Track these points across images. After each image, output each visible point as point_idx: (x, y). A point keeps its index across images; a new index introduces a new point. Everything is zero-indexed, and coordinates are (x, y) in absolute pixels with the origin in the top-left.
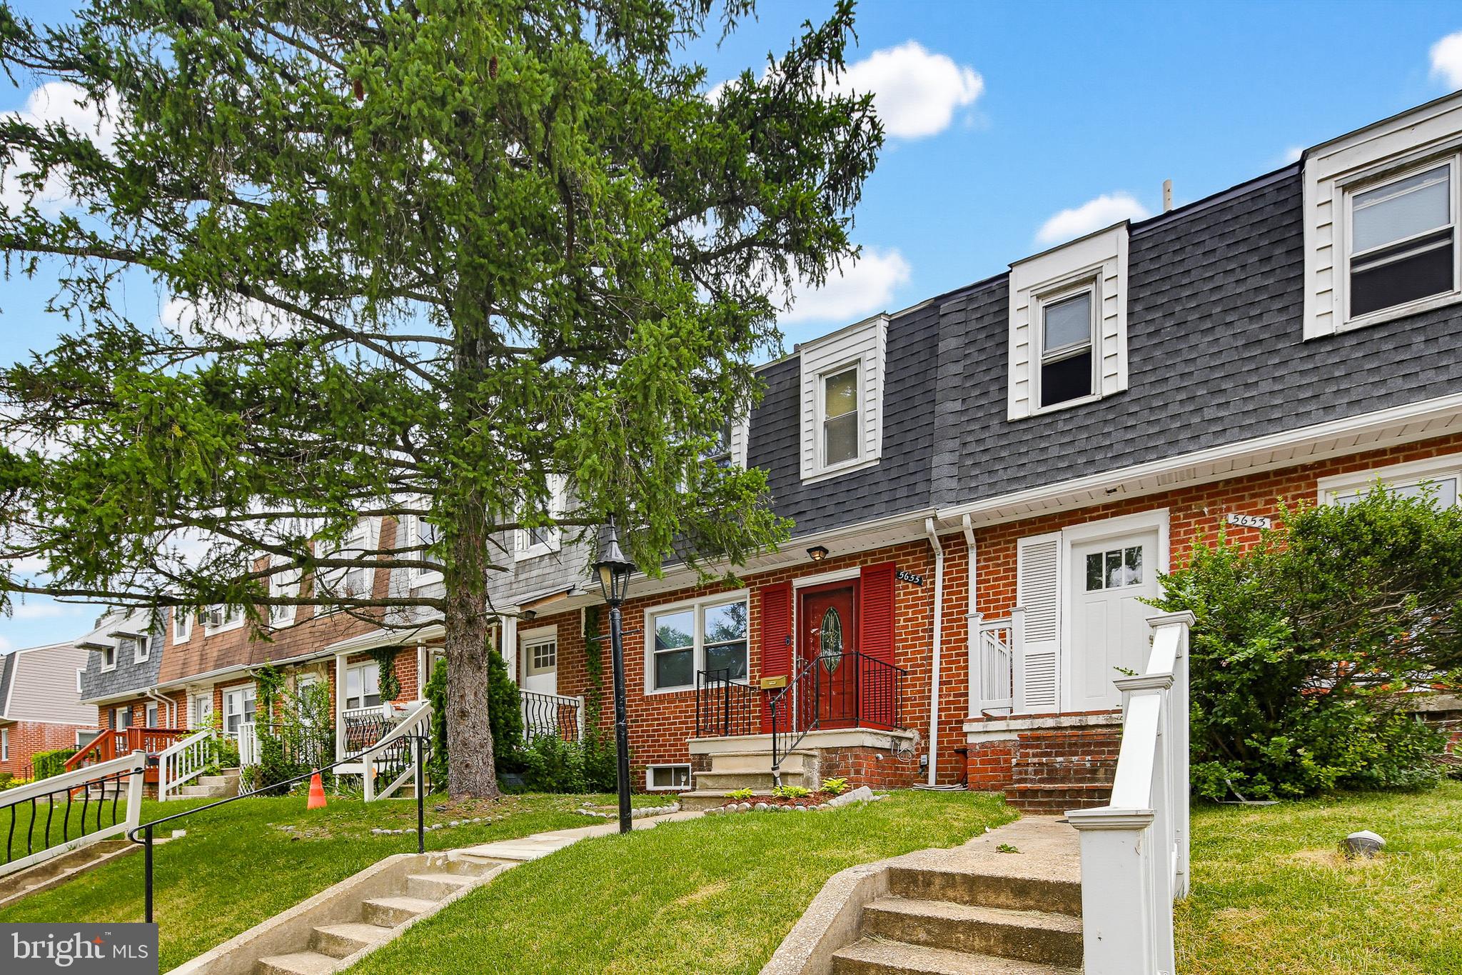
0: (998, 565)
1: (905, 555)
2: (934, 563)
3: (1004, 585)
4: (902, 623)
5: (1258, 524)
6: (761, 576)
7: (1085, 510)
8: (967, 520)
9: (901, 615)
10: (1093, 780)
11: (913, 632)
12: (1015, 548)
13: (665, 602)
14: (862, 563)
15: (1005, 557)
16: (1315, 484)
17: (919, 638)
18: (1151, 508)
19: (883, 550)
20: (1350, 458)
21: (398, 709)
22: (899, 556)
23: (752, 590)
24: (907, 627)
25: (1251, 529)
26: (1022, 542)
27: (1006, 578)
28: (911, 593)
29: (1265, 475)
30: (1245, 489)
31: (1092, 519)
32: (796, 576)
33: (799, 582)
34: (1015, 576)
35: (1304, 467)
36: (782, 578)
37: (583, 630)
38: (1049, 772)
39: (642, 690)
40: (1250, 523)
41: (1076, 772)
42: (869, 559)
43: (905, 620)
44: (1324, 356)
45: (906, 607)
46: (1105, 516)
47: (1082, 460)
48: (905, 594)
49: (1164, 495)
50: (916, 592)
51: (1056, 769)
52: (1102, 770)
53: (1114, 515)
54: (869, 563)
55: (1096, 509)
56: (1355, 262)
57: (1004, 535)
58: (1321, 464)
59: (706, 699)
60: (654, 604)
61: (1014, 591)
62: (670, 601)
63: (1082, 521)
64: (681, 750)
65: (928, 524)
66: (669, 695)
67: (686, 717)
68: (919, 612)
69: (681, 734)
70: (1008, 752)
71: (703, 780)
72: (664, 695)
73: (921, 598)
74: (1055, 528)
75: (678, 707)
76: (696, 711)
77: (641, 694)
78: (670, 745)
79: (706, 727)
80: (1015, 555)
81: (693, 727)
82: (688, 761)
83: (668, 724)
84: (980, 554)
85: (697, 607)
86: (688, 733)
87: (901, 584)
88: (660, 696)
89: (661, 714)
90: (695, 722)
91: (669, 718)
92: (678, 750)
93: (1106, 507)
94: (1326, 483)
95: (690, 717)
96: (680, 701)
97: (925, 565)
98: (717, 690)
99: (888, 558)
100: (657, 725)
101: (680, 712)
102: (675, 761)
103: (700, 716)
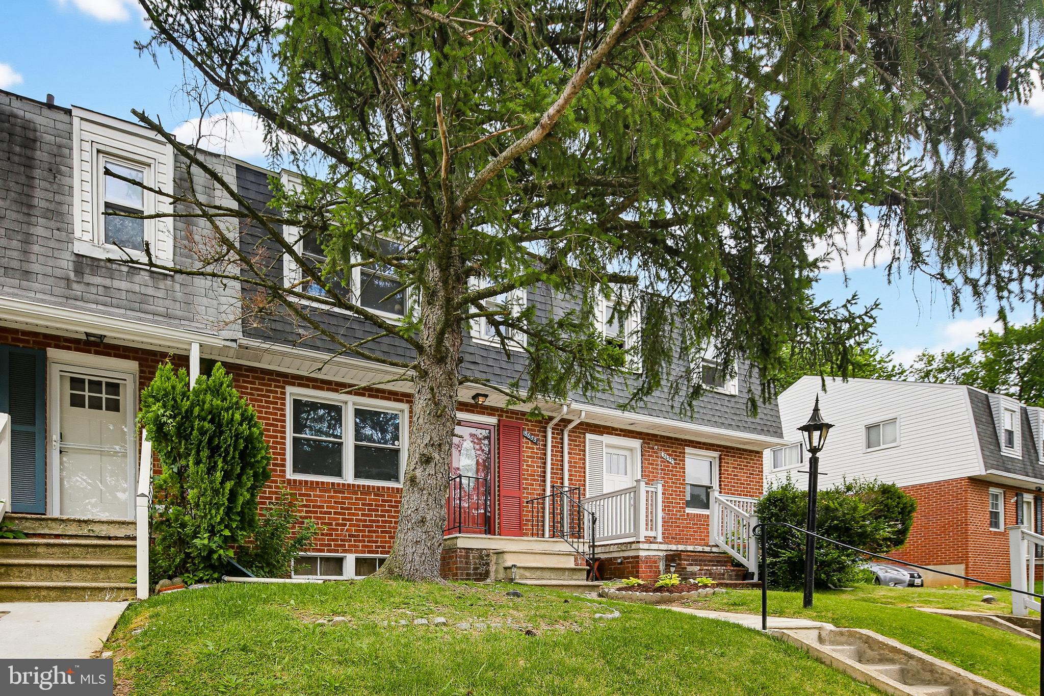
0: (576, 446)
1: (526, 420)
2: (545, 432)
3: (579, 459)
4: (525, 467)
7: (613, 429)
8: (583, 415)
9: (524, 461)
10: (724, 579)
11: (531, 475)
12: (584, 438)
14: (499, 415)
15: (580, 442)
16: (684, 449)
17: (535, 480)
18: (636, 438)
19: (512, 412)
20: (694, 442)
22: (523, 419)
24: (528, 470)
26: (589, 436)
27: (580, 454)
28: (530, 448)
29: (672, 438)
30: (666, 442)
31: (616, 435)
34: (585, 455)
35: (683, 440)
39: (285, 472)
42: (504, 415)
43: (527, 466)
45: (527, 457)
46: (619, 435)
48: (527, 448)
50: (534, 448)
54: (503, 418)
55: (616, 430)
57: (581, 429)
58: (686, 441)
59: (366, 494)
60: (300, 385)
61: (584, 464)
62: (322, 389)
63: (612, 434)
64: (337, 540)
65: (565, 408)
66: (323, 483)
67: (342, 508)
68: (535, 462)
69: (337, 524)
70: (655, 562)
71: (522, 571)
72: (312, 482)
73: (536, 453)
74: (601, 433)
75: (332, 497)
76: (354, 504)
77: (284, 476)
78: (323, 534)
79: (365, 521)
80: (584, 442)
81: (351, 520)
82: (345, 551)
83: (321, 512)
84: (569, 436)
85: (350, 404)
86: (345, 525)
87: (525, 440)
88: (306, 482)
89: (312, 501)
90: (354, 514)
91: (322, 507)
92: (333, 540)
93: (621, 430)
94: (688, 450)
95: (348, 509)
96: (335, 492)
97: (539, 431)
98: (378, 488)
99: (517, 419)
100: (307, 512)
101: (335, 502)
102: (329, 551)
103: (360, 509)
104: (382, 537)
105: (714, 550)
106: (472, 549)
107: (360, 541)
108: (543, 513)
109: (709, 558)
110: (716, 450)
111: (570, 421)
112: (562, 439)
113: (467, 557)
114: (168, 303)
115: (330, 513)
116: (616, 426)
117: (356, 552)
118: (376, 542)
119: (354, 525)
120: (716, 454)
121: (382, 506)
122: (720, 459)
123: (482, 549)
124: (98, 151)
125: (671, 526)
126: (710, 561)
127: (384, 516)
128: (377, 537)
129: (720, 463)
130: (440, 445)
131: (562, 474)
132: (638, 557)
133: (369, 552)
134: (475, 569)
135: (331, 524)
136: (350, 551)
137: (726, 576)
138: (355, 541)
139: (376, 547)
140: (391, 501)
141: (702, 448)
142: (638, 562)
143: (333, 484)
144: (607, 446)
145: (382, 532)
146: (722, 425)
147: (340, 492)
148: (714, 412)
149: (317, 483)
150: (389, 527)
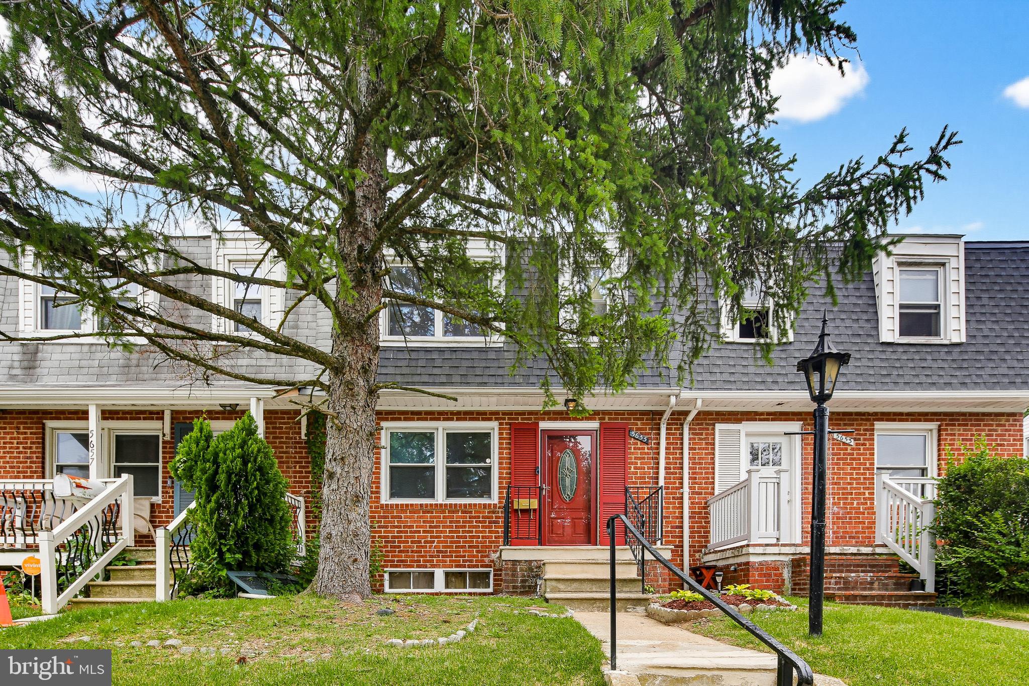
0: (701, 439)
1: (635, 419)
2: (659, 429)
3: (706, 454)
4: (632, 470)
5: (848, 442)
6: (510, 413)
7: (756, 413)
8: (699, 402)
9: (632, 463)
10: (871, 589)
11: (641, 478)
12: (714, 429)
13: (406, 419)
14: (600, 419)
15: (707, 434)
16: (873, 425)
17: (645, 483)
18: (793, 420)
19: (617, 413)
20: (888, 414)
21: (79, 486)
22: (630, 419)
23: (501, 424)
24: (636, 473)
25: (844, 444)
26: (719, 427)
27: (707, 449)
28: (639, 449)
29: (850, 414)
30: (841, 420)
31: (760, 420)
32: (543, 419)
33: (544, 425)
34: (713, 449)
35: (869, 414)
36: (530, 419)
37: (304, 431)
38: (845, 583)
39: (379, 498)
40: (844, 440)
41: (861, 583)
42: (607, 417)
43: (635, 468)
44: (889, 353)
45: (636, 458)
46: (767, 420)
47: (769, 379)
48: (635, 449)
49: (800, 414)
50: (644, 449)
51: (850, 582)
52: (877, 583)
53: (773, 420)
54: (607, 420)
55: (762, 414)
56: (902, 306)
57: (705, 419)
58: (876, 414)
59: (453, 512)
60: (393, 419)
61: (713, 459)
62: (412, 419)
63: (755, 420)
64: (426, 556)
65: (673, 400)
66: (412, 505)
67: (431, 527)
68: (646, 463)
69: (426, 542)
70: (777, 569)
71: (554, 583)
72: (402, 505)
73: (648, 454)
74: (739, 421)
75: (421, 517)
76: (442, 522)
77: (378, 502)
78: (412, 552)
79: (453, 537)
80: (714, 434)
81: (439, 537)
82: (433, 566)
83: (411, 532)
84: (690, 429)
85: (441, 430)
86: (433, 542)
87: (632, 441)
88: (397, 505)
89: (403, 522)
90: (441, 532)
91: (412, 527)
92: (422, 556)
93: (769, 414)
94: (878, 425)
95: (435, 527)
96: (424, 512)
97: (652, 429)
98: (465, 505)
99: (622, 419)
100: (398, 532)
101: (424, 522)
102: (418, 566)
103: (447, 527)
104: (469, 552)
105: (879, 550)
106: (520, 561)
107: (447, 556)
108: (656, 517)
109: (857, 562)
110: (932, 420)
111: (686, 413)
112: (682, 434)
113: (515, 570)
114: (275, 369)
115: (419, 532)
116: (760, 409)
117: (444, 566)
118: (464, 556)
119: (442, 542)
120: (934, 425)
121: (469, 522)
122: (939, 430)
123: (531, 561)
124: (230, 261)
125: (850, 523)
126: (858, 566)
127: (472, 532)
128: (464, 551)
129: (939, 435)
130: (342, 459)
131: (682, 473)
132: (748, 563)
133: (457, 566)
134: (523, 581)
135: (420, 542)
136: (438, 566)
137: (876, 585)
138: (443, 557)
139: (464, 561)
140: (479, 517)
141: (907, 420)
142: (748, 570)
143: (421, 505)
144: (748, 435)
145: (470, 547)
146: (933, 385)
147: (428, 512)
148: (918, 371)
149: (407, 505)
150: (477, 542)
